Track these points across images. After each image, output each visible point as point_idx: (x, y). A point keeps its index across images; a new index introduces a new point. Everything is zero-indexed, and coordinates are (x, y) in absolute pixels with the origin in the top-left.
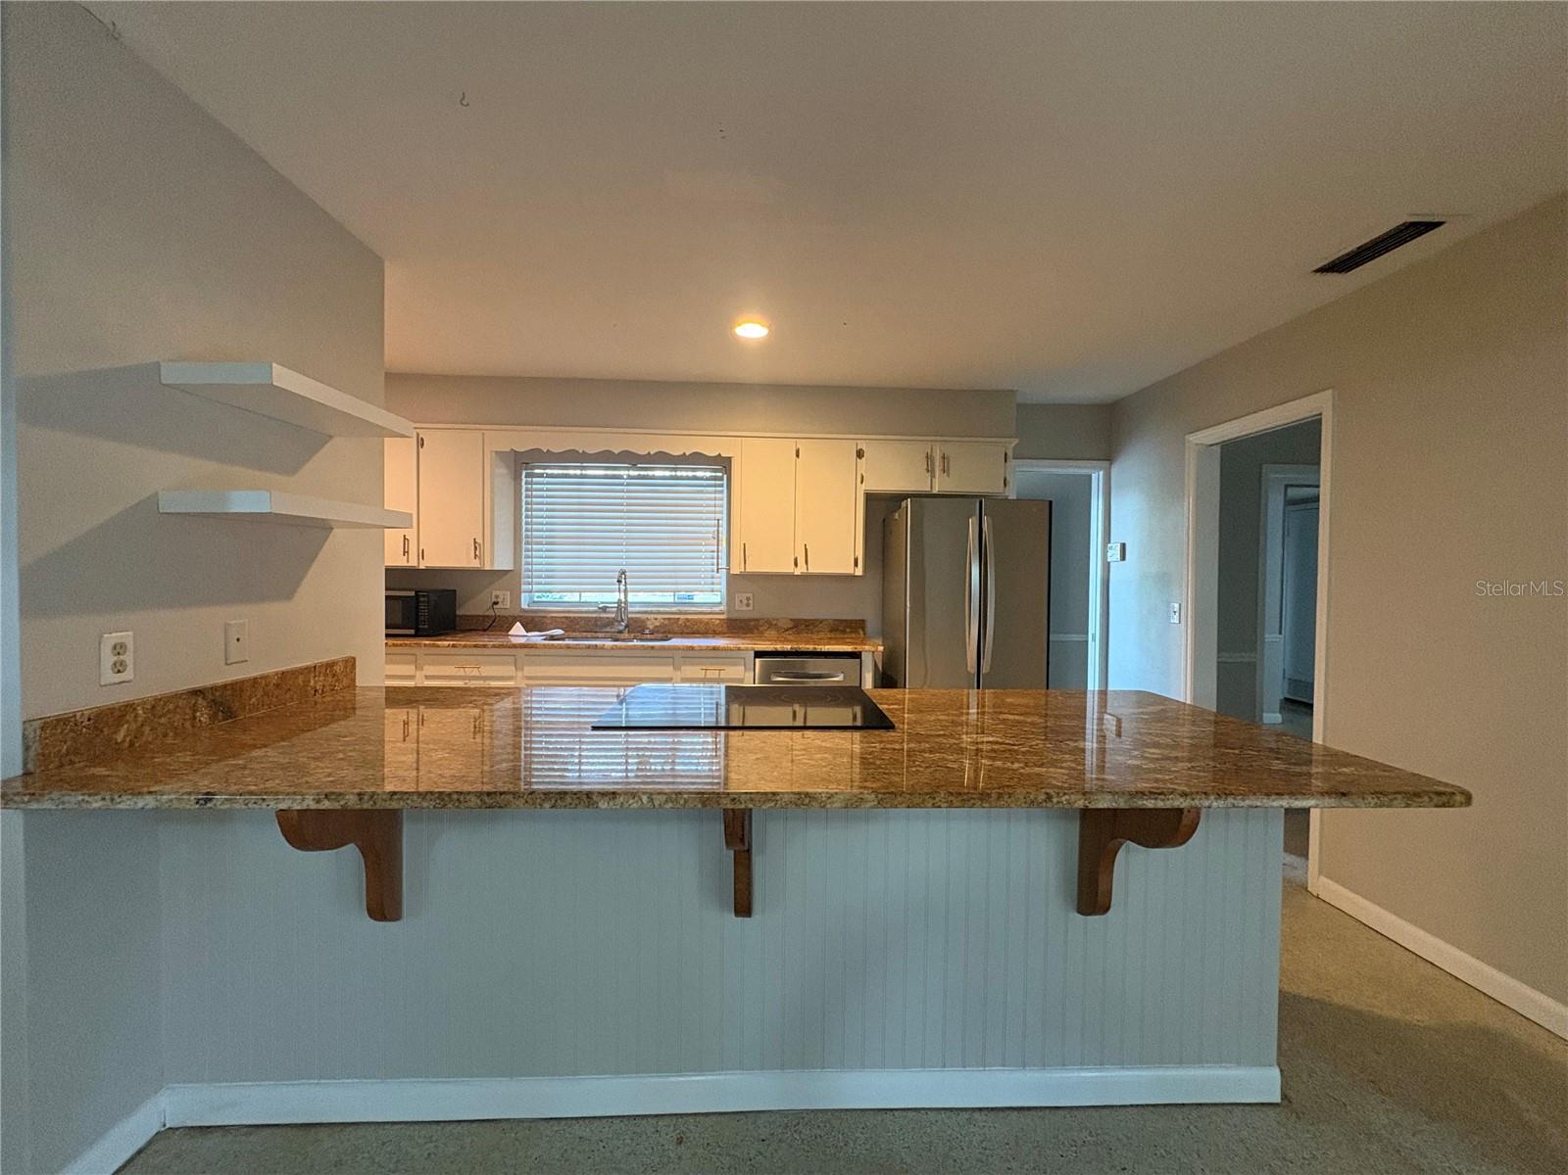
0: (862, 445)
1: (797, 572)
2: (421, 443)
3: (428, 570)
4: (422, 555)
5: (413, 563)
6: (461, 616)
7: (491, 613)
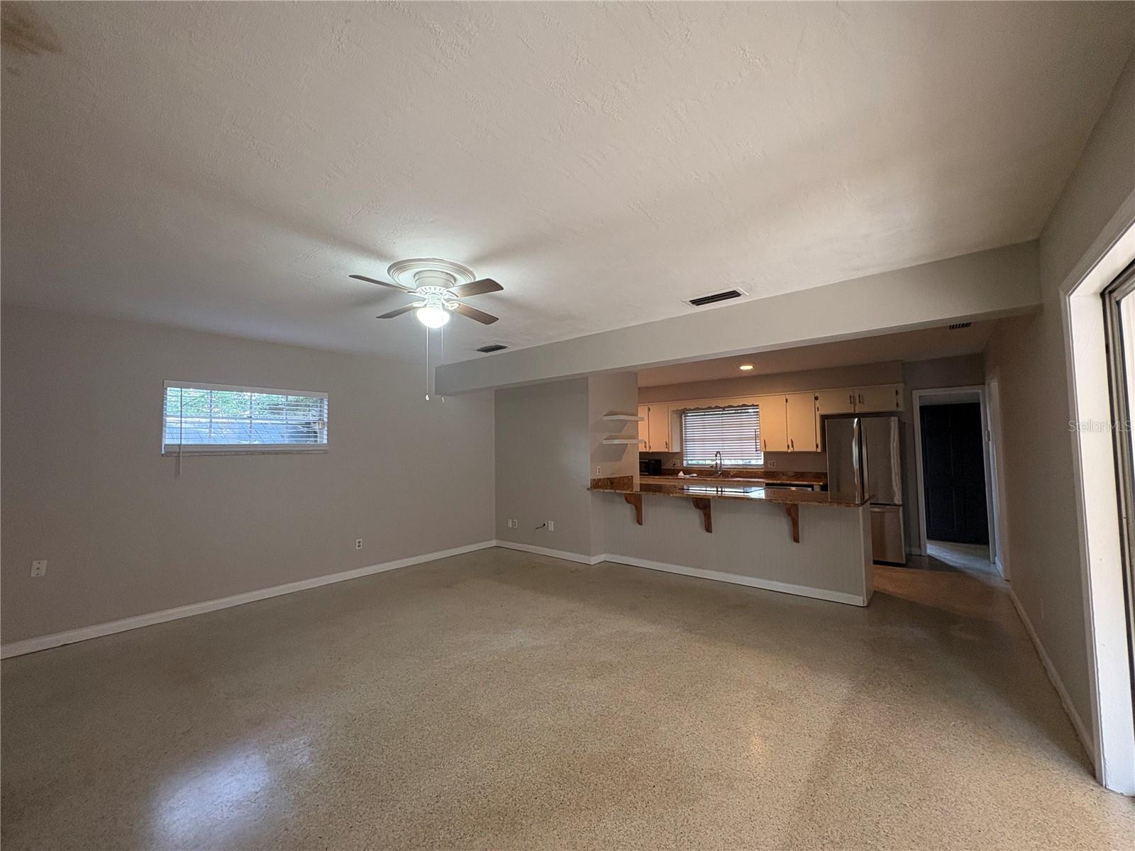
0: (817, 395)
1: (789, 451)
2: (649, 410)
3: (653, 453)
4: (650, 447)
5: (648, 451)
6: (664, 469)
7: (673, 468)
